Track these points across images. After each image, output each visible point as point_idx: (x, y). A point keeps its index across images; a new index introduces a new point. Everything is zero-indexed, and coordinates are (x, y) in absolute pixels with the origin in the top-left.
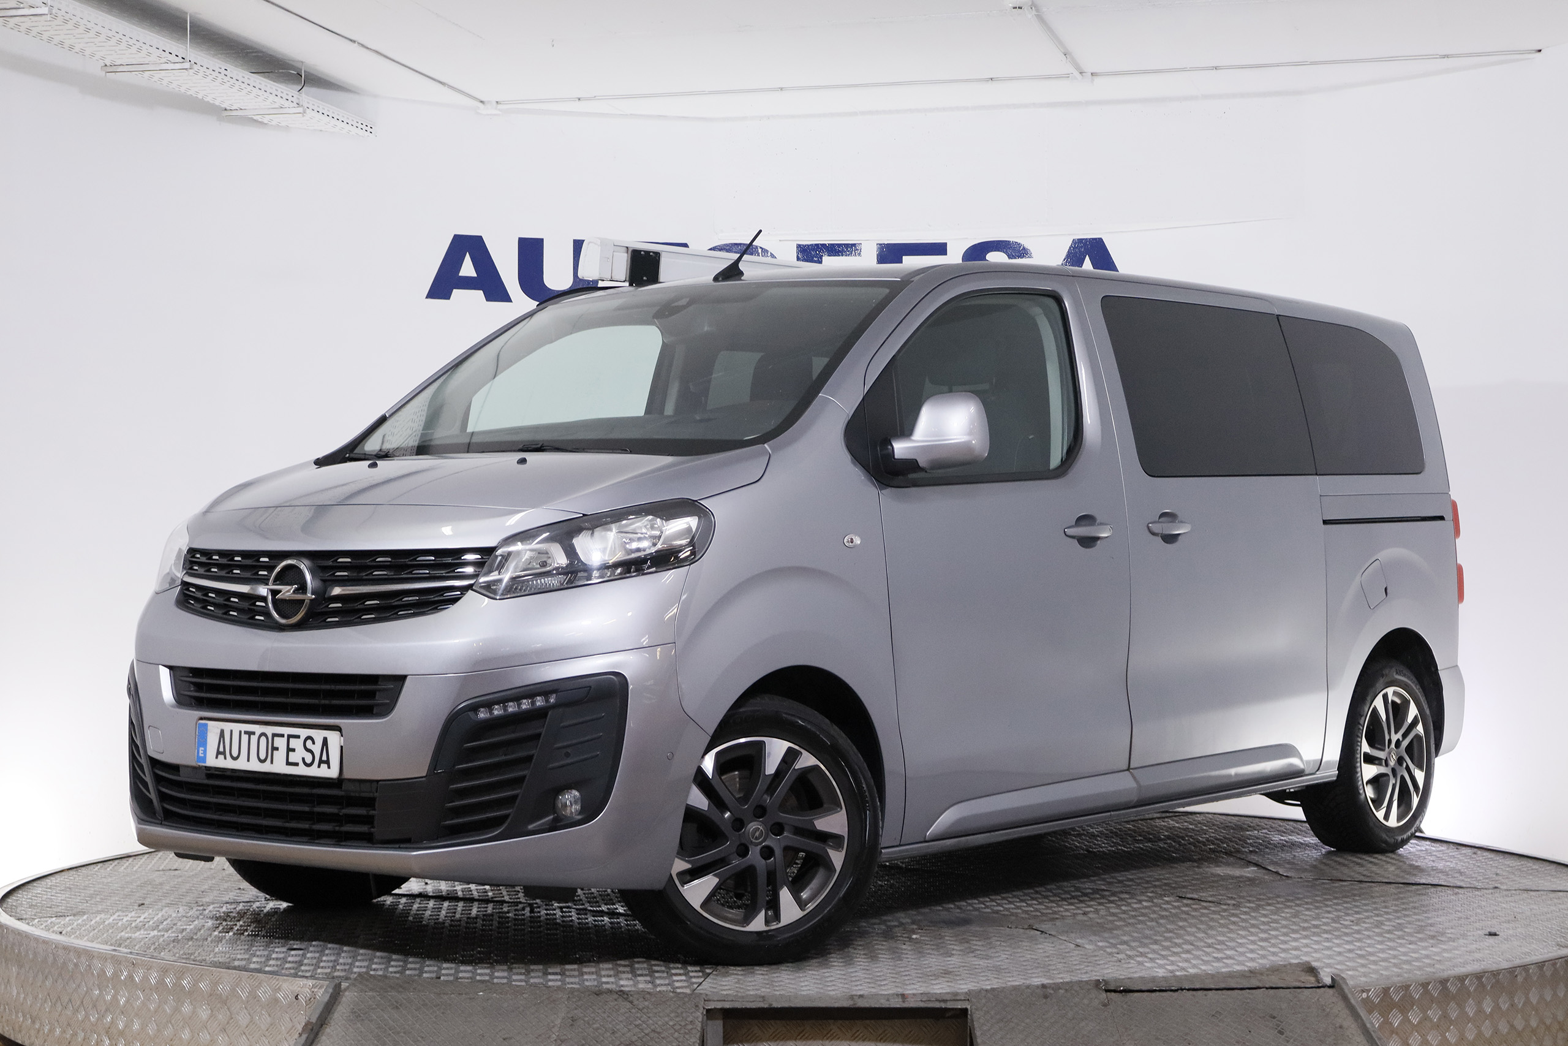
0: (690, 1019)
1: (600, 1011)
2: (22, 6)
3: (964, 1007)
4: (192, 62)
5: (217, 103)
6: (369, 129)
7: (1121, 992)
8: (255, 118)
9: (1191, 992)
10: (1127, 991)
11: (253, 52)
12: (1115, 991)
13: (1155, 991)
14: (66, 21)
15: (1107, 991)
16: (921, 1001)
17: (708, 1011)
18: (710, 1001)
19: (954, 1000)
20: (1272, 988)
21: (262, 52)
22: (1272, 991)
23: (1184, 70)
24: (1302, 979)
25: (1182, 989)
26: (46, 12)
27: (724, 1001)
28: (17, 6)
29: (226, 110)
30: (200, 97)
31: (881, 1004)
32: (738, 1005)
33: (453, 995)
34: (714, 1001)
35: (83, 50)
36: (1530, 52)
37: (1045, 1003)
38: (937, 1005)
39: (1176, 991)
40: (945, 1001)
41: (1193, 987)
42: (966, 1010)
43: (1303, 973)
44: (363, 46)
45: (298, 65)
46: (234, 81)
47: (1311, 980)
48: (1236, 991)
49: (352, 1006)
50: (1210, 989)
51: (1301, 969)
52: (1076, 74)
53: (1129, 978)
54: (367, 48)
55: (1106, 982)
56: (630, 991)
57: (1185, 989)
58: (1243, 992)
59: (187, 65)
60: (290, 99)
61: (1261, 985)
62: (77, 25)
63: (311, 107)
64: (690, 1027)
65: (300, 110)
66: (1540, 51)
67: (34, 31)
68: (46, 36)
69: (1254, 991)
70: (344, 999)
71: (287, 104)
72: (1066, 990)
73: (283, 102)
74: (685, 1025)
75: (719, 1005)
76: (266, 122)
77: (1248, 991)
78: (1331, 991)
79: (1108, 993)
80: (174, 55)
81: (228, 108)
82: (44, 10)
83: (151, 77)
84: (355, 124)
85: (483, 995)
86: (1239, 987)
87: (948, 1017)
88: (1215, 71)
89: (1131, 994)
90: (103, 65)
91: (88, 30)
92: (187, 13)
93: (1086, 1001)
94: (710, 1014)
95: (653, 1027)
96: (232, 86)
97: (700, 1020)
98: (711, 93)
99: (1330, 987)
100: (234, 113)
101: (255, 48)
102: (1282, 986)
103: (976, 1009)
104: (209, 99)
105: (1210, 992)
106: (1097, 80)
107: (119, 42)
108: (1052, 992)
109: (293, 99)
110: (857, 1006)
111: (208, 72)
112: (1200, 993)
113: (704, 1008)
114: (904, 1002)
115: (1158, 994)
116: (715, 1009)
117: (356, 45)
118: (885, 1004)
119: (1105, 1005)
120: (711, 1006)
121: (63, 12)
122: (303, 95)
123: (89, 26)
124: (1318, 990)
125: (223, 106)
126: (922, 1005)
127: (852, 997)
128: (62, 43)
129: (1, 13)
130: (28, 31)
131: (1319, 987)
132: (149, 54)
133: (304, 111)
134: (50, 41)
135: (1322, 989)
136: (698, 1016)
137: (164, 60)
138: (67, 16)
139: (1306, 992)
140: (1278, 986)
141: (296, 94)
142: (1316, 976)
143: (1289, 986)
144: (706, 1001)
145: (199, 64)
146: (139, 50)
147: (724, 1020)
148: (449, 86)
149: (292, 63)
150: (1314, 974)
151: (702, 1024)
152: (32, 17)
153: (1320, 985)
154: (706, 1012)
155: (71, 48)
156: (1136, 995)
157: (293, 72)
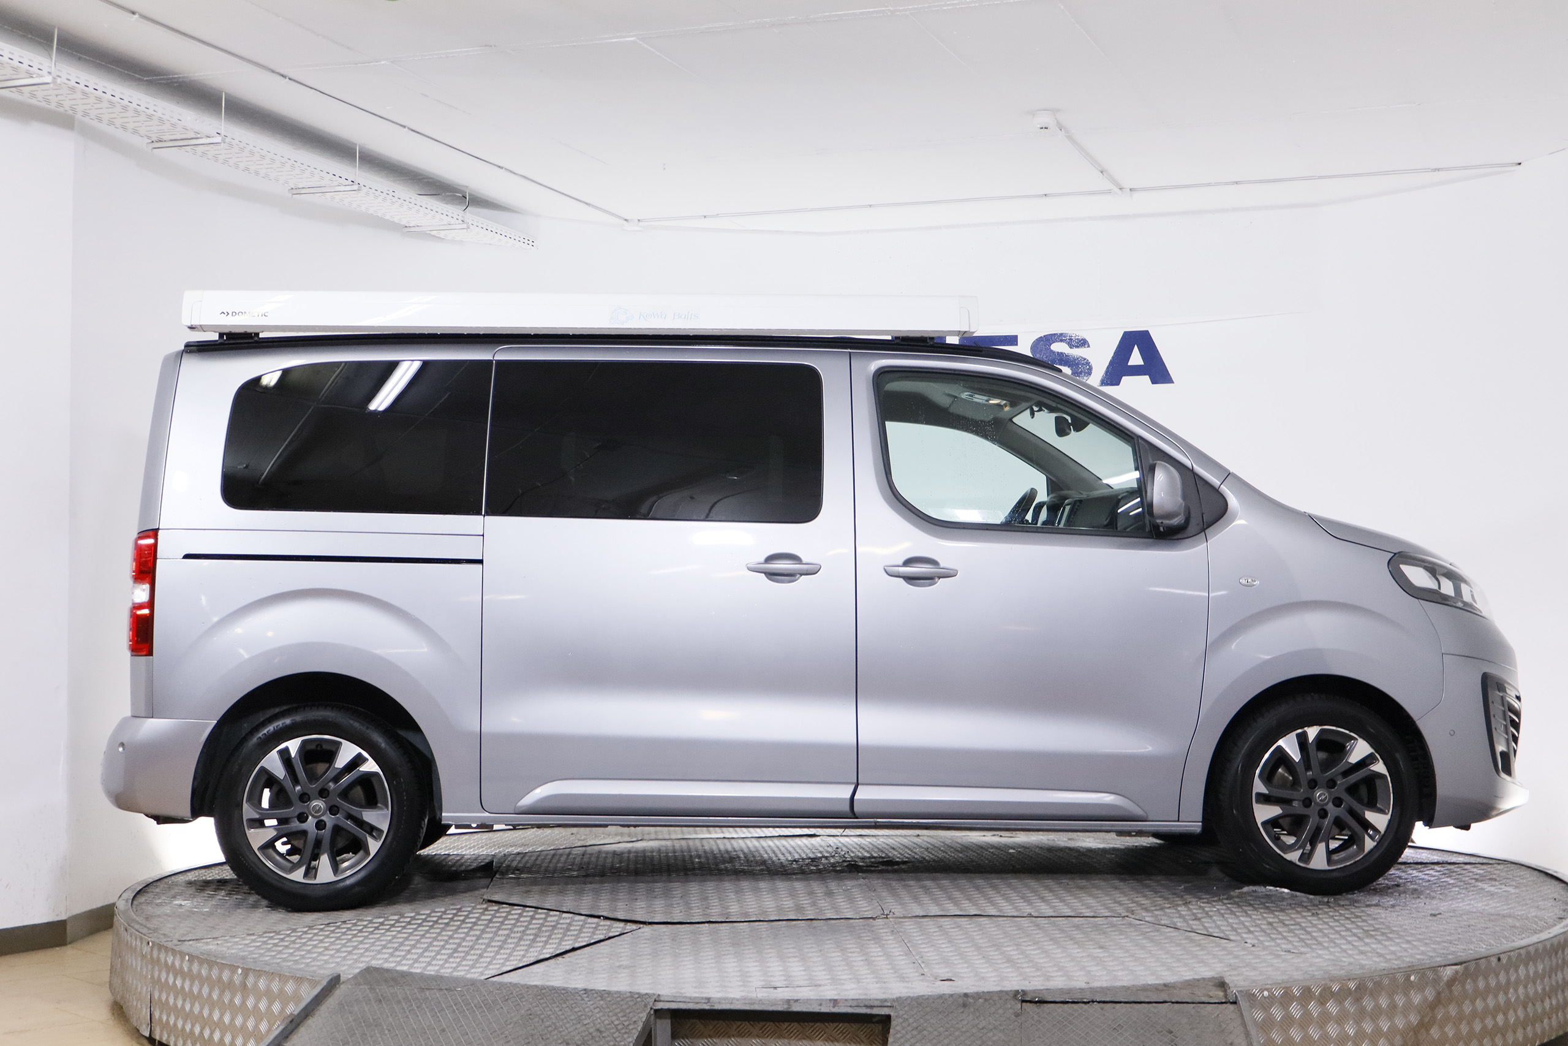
0: (634, 1019)
1: (557, 1009)
2: (199, 136)
3: (890, 1013)
4: (362, 185)
5: (396, 220)
6: (532, 243)
7: (1036, 1002)
8: (433, 233)
9: (1102, 1005)
10: (1042, 1002)
11: (424, 178)
12: (1030, 1002)
13: (1068, 1002)
14: (242, 149)
15: (1023, 1001)
16: (851, 1006)
17: (656, 1011)
18: (661, 1001)
19: (881, 1006)
20: (1178, 1003)
21: (431, 178)
22: (1176, 1006)
23: (1209, 185)
24: (1211, 994)
25: (1093, 1002)
26: (220, 141)
27: (673, 1001)
28: (195, 136)
29: (405, 227)
30: (380, 215)
31: (813, 1008)
32: (683, 1006)
33: (435, 991)
34: (664, 1001)
35: (267, 175)
36: (1512, 164)
37: (963, 1012)
38: (865, 1011)
39: (1088, 1002)
40: (872, 1007)
41: (1103, 1000)
42: (890, 1016)
43: (1214, 988)
44: (511, 171)
45: (463, 189)
46: (403, 201)
47: (1218, 995)
48: (1143, 1005)
49: (343, 998)
50: (1120, 1002)
51: (1213, 984)
52: (1117, 190)
53: (1047, 989)
54: (514, 173)
55: (1024, 992)
57: (1096, 1001)
58: (1151, 1005)
59: (356, 187)
60: (455, 217)
61: (1168, 1000)
62: (252, 153)
63: (475, 224)
64: (631, 1027)
65: (465, 226)
66: (1520, 164)
67: (221, 158)
68: (231, 162)
69: (1161, 1005)
70: (338, 992)
71: (453, 221)
72: (986, 1000)
73: (449, 219)
74: (628, 1025)
75: (666, 1006)
76: (442, 237)
77: (1154, 1004)
78: (1231, 1007)
79: (1024, 1004)
80: (343, 178)
81: (406, 225)
82: (218, 139)
83: (330, 198)
84: (518, 239)
85: (461, 992)
86: (1147, 1000)
87: (878, 1023)
88: (1236, 185)
89: (1045, 1005)
90: (289, 188)
91: (263, 157)
92: (356, 143)
93: (1000, 1011)
94: (659, 1014)
95: (598, 1026)
96: (401, 206)
97: (644, 1019)
98: (812, 210)
99: (1231, 1003)
100: (412, 229)
101: (422, 175)
102: (1188, 1000)
103: (898, 1016)
104: (387, 217)
105: (1118, 1005)
106: (1135, 195)
107: (294, 166)
108: (971, 1000)
109: (458, 217)
110: (790, 1010)
111: (379, 193)
112: (1109, 1005)
113: (651, 1009)
114: (834, 1007)
115: (1070, 1005)
116: (662, 1009)
117: (504, 170)
118: (816, 1009)
119: (1017, 1015)
120: (659, 1006)
121: (236, 141)
122: (467, 214)
123: (263, 152)
124: (1220, 1006)
125: (404, 223)
126: (850, 1011)
127: (788, 1001)
128: (247, 169)
129: (182, 143)
130: (216, 158)
131: (1222, 1003)
132: (322, 178)
133: (468, 228)
134: (237, 167)
135: (1225, 1005)
136: (644, 1016)
137: (336, 183)
138: (242, 145)
139: (1209, 1007)
140: (1184, 1001)
141: (461, 213)
142: (1225, 991)
143: (1194, 1001)
144: (655, 1001)
145: (368, 187)
146: (312, 174)
147: (671, 1018)
148: (593, 206)
149: (458, 187)
150: (1223, 989)
151: (647, 1024)
152: (212, 145)
153: (1224, 1001)
154: (652, 1012)
155: (257, 173)
156: (1049, 1006)
157: (459, 195)
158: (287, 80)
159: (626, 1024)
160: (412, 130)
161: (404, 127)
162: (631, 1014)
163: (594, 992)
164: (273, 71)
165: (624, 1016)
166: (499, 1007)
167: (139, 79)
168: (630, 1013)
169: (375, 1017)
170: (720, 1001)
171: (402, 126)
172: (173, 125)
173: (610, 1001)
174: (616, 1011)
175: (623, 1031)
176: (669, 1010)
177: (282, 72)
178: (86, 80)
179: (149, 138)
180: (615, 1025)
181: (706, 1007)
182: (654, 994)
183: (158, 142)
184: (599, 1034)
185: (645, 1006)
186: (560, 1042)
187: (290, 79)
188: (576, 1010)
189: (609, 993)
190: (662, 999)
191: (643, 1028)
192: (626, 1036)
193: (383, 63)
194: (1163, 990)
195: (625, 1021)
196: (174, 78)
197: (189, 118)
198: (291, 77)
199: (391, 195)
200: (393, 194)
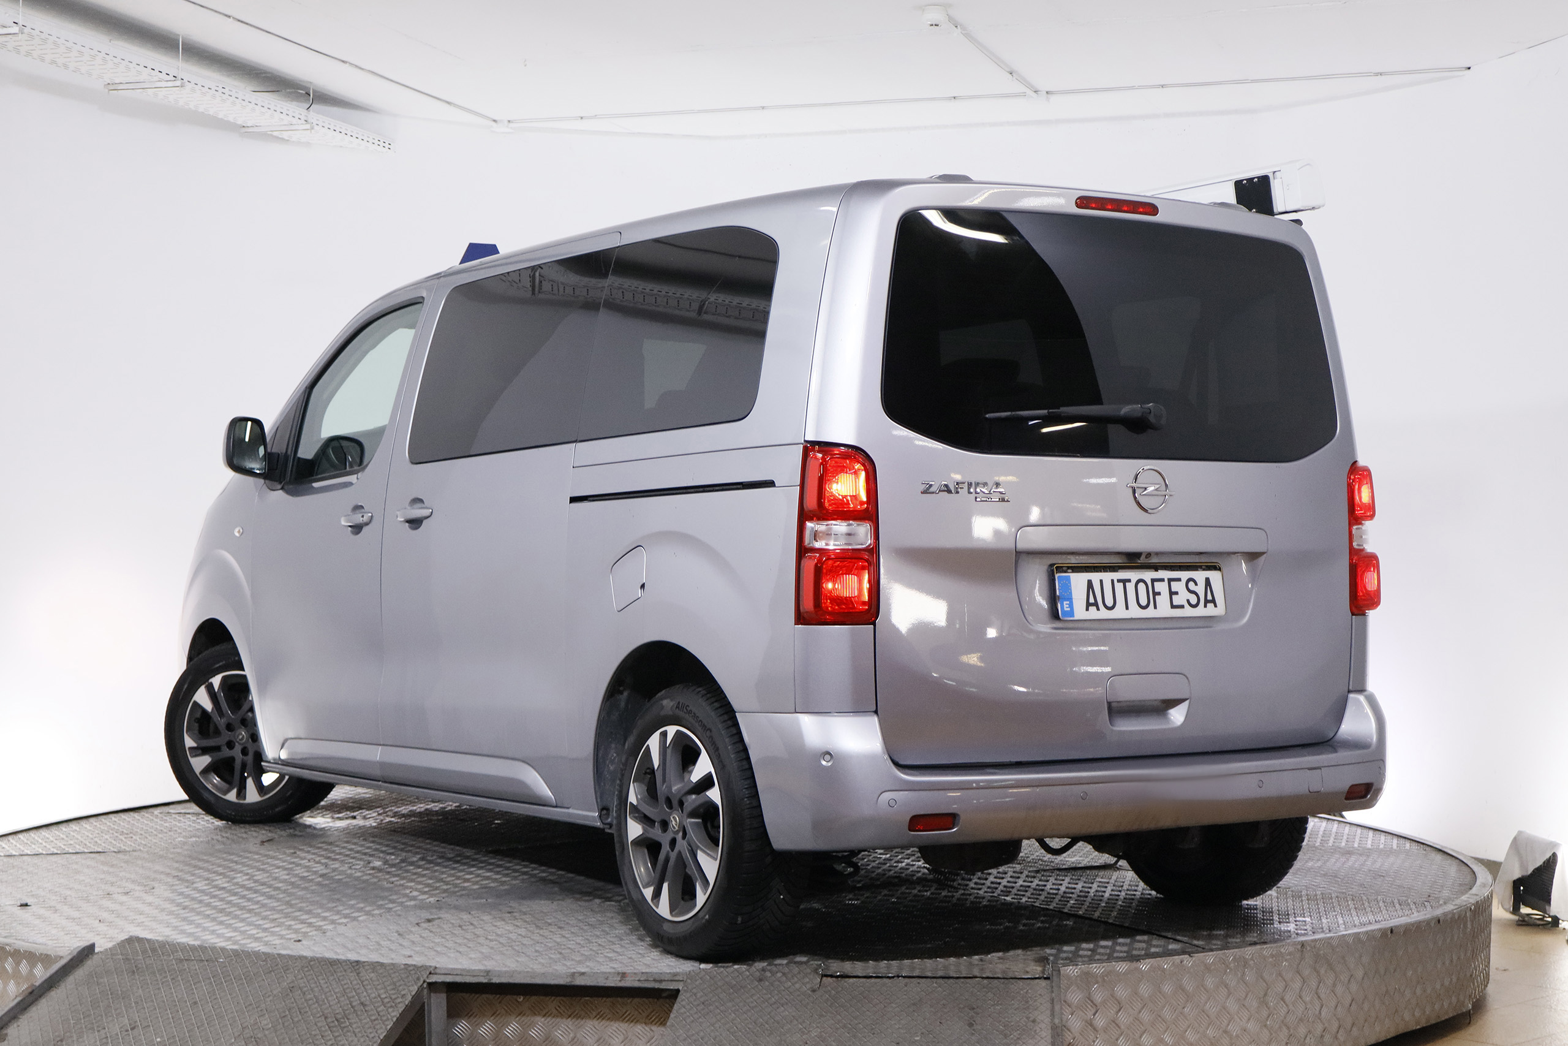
0: (403, 993)
3: (676, 988)
4: (185, 80)
5: (230, 119)
6: (388, 145)
8: (274, 134)
9: (907, 980)
11: (261, 73)
13: (871, 977)
16: (639, 980)
17: (430, 984)
18: (436, 974)
21: (269, 73)
23: (1132, 88)
24: (1029, 969)
25: (898, 977)
27: (450, 974)
29: (242, 126)
30: (212, 113)
32: (458, 979)
34: (440, 974)
36: (1460, 69)
37: (757, 987)
39: (893, 977)
40: (661, 982)
41: (910, 974)
42: (677, 990)
43: (1034, 963)
44: (357, 66)
45: (307, 86)
46: (233, 98)
49: (92, 969)
50: (927, 978)
51: (1033, 958)
52: (1030, 92)
54: (361, 68)
57: (902, 976)
59: (180, 83)
60: (297, 116)
61: (978, 975)
63: (321, 124)
64: (398, 1000)
65: (308, 126)
66: (1469, 68)
70: (89, 962)
71: (295, 121)
73: (289, 119)
74: (395, 999)
75: (442, 979)
80: (164, 73)
81: (244, 125)
82: (15, 29)
83: (154, 95)
84: (371, 141)
85: (223, 963)
88: (1162, 89)
90: (104, 82)
92: (179, 36)
93: (797, 986)
94: (433, 987)
96: (232, 103)
97: (413, 993)
100: (251, 130)
101: (261, 70)
104: (220, 116)
106: (1053, 99)
107: (105, 60)
108: (768, 974)
109: (300, 117)
110: (573, 984)
112: (914, 980)
113: (424, 982)
114: (620, 981)
116: (436, 983)
117: (348, 65)
118: (601, 982)
119: (813, 990)
120: (434, 979)
121: (37, 32)
122: (311, 113)
125: (240, 122)
126: (638, 984)
132: (139, 72)
133: (312, 128)
136: (414, 989)
137: (155, 78)
138: (43, 36)
141: (304, 112)
144: (430, 973)
145: (193, 82)
146: (127, 68)
147: (447, 992)
148: (455, 105)
149: (301, 83)
150: (1043, 964)
151: (417, 997)
152: (10, 36)
154: (425, 985)
155: (66, 67)
156: (851, 980)
157: (301, 91)
159: (393, 997)
160: (239, 21)
161: (229, 17)
162: (401, 988)
163: (366, 964)
165: (393, 989)
166: (260, 979)
168: (400, 986)
169: (124, 989)
170: (499, 975)
171: (226, 15)
173: (382, 974)
174: (386, 984)
175: (389, 1005)
176: (443, 983)
180: (382, 999)
181: (484, 980)
182: (430, 966)
184: (362, 1007)
185: (418, 979)
186: (318, 1015)
188: (342, 983)
189: (382, 965)
190: (438, 971)
191: (412, 1002)
192: (390, 1010)
194: (976, 965)
195: (394, 994)
199: (220, 92)
200: (223, 90)
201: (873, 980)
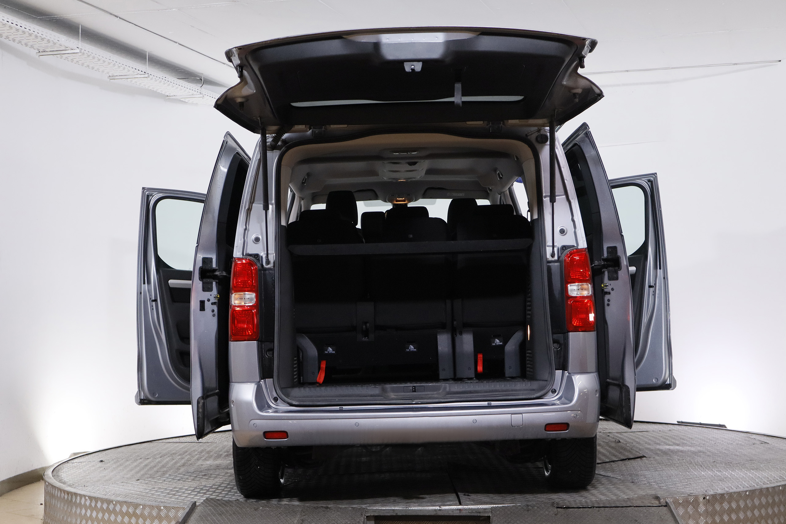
0: (357, 521)
2: (67, 49)
3: (489, 515)
4: (149, 74)
5: (163, 93)
7: (564, 508)
8: (182, 99)
9: (598, 509)
10: (567, 508)
12: (561, 508)
13: (580, 508)
14: (89, 56)
16: (469, 512)
17: (367, 517)
18: (368, 512)
19: (484, 512)
20: (637, 506)
21: (182, 69)
22: (636, 508)
24: (652, 502)
25: (593, 507)
26: (79, 52)
27: (375, 512)
28: (65, 49)
29: (168, 96)
30: (155, 90)
31: (449, 514)
32: (381, 514)
33: (248, 509)
34: (371, 512)
35: (98, 69)
36: (776, 61)
37: (527, 514)
38: (476, 514)
39: (591, 507)
40: (480, 513)
41: (599, 506)
42: (490, 517)
43: (653, 500)
45: (200, 75)
46: (169, 82)
47: (656, 503)
48: (620, 508)
49: (200, 514)
50: (607, 507)
51: (652, 497)
53: (568, 501)
55: (557, 503)
56: (331, 507)
57: (595, 507)
58: (623, 508)
59: (146, 75)
60: (197, 91)
61: (632, 505)
62: (94, 58)
63: (207, 94)
65: (201, 96)
66: (780, 61)
67: (75, 61)
68: (80, 62)
69: (628, 508)
70: (197, 510)
71: (195, 93)
72: (538, 507)
73: (193, 92)
75: (372, 514)
76: (187, 101)
77: (625, 508)
78: (665, 508)
79: (558, 509)
80: (140, 71)
81: (168, 95)
82: (78, 51)
83: (131, 81)
85: (262, 509)
86: (621, 506)
87: (482, 520)
89: (569, 509)
90: (109, 76)
91: (99, 60)
92: (146, 52)
93: (547, 513)
94: (369, 518)
96: (169, 85)
97: (363, 521)
99: (665, 506)
100: (171, 97)
102: (641, 505)
103: (494, 517)
104: (159, 91)
105: (607, 509)
107: (114, 65)
108: (531, 508)
109: (198, 91)
110: (438, 515)
111: (158, 78)
112: (602, 509)
113: (365, 515)
114: (460, 513)
116: (371, 516)
117: (226, 65)
118: (451, 514)
119: (556, 515)
120: (369, 514)
121: (87, 52)
122: (203, 89)
123: (99, 58)
124: (658, 508)
125: (167, 94)
126: (469, 514)
128: (88, 66)
129: (58, 52)
130: (72, 60)
131: (660, 506)
132: (129, 71)
133: (203, 97)
134: (83, 64)
135: (661, 507)
136: (362, 519)
137: (136, 73)
138: (89, 54)
139: (653, 509)
140: (640, 506)
141: (199, 88)
142: (659, 501)
143: (645, 506)
144: (366, 512)
145: (152, 75)
146: (124, 69)
147: (375, 521)
149: (198, 74)
150: (658, 500)
152: (72, 54)
153: (660, 505)
154: (365, 517)
155: (93, 68)
156: (571, 509)
157: (198, 78)
158: (118, 18)
160: (180, 44)
161: (176, 43)
162: (355, 519)
164: (111, 14)
165: (352, 519)
167: (35, 18)
170: (400, 511)
171: (175, 42)
172: (54, 44)
173: (341, 512)
174: (346, 517)
176: (373, 516)
177: (116, 14)
178: (12, 20)
179: (38, 49)
181: (395, 514)
183: (42, 52)
185: (361, 514)
187: (120, 18)
190: (369, 510)
193: (174, 10)
194: (627, 501)
195: (353, 521)
196: (55, 17)
197: (63, 39)
198: (120, 17)
199: (164, 79)
200: (165, 79)
201: (582, 509)
